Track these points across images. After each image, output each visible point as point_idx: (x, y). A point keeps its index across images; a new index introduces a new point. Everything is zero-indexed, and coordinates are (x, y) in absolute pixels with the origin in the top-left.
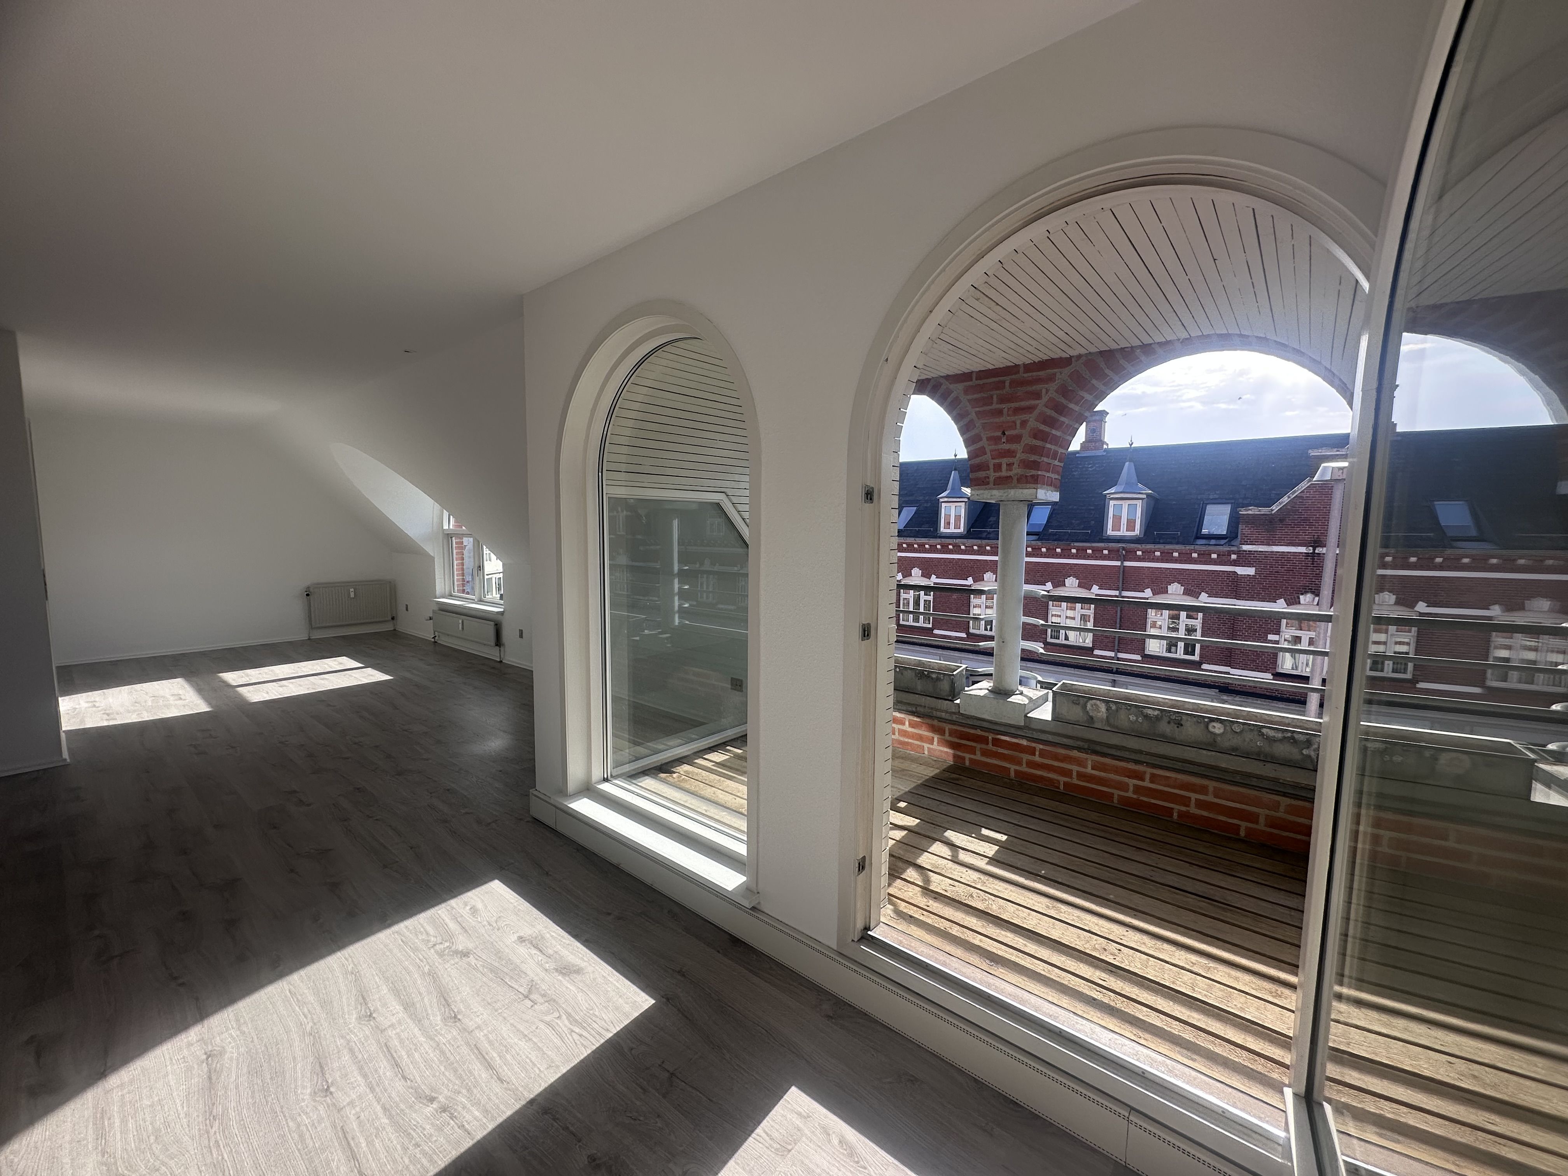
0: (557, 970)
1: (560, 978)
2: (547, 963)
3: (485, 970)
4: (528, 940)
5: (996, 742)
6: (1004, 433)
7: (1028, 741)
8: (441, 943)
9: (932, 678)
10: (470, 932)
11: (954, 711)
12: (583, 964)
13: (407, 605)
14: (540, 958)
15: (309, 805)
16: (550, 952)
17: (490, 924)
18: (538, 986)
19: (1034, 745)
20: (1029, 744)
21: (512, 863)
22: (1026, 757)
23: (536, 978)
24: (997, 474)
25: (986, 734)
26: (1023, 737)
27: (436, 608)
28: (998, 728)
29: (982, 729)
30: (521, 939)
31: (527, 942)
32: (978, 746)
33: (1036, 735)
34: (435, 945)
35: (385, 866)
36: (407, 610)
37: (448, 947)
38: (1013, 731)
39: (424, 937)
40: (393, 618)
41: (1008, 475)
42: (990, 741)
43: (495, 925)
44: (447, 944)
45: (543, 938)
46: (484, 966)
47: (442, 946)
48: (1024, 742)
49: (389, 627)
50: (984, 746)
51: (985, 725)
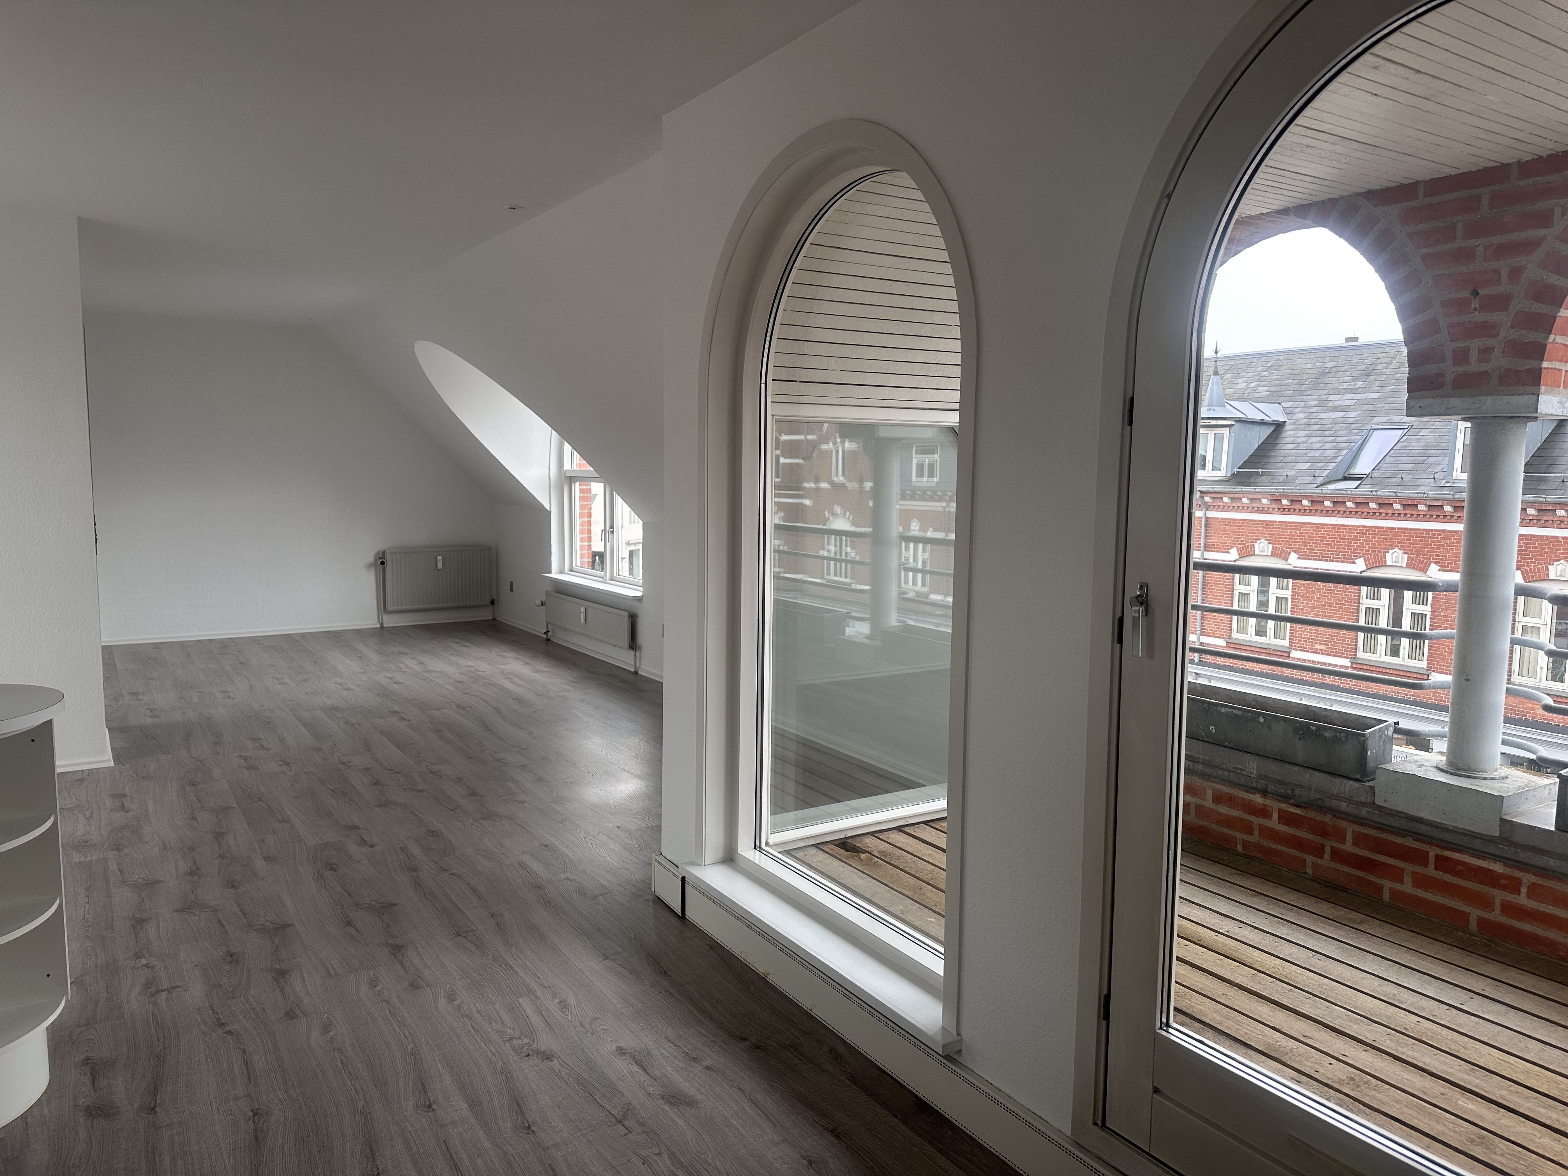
0: (663, 1097)
1: (666, 1107)
2: (651, 1086)
3: (571, 1079)
4: (630, 1053)
5: (1442, 863)
6: (1475, 293)
7: (1505, 864)
8: (520, 1038)
9: (1325, 739)
10: (556, 1031)
11: (1363, 799)
12: (699, 1097)
13: (511, 583)
14: (642, 1079)
15: (372, 846)
16: (657, 1073)
17: (582, 1025)
18: (636, 1112)
19: (1517, 874)
20: (1509, 871)
21: (620, 953)
22: (1499, 896)
23: (634, 1102)
24: (1460, 369)
25: (1425, 847)
26: (1495, 858)
27: (549, 588)
28: (1447, 837)
29: (1418, 836)
30: (621, 1051)
31: (628, 1056)
32: (1409, 868)
33: (1523, 856)
34: (511, 1039)
35: (458, 934)
36: (511, 590)
37: (527, 1044)
38: (1477, 844)
39: (499, 1027)
40: (493, 602)
41: (1482, 369)
42: (1432, 860)
43: (588, 1027)
44: (526, 1041)
45: (649, 1053)
46: (570, 1075)
47: (520, 1042)
48: (1497, 868)
49: (485, 614)
50: (1419, 869)
51: (1423, 828)
